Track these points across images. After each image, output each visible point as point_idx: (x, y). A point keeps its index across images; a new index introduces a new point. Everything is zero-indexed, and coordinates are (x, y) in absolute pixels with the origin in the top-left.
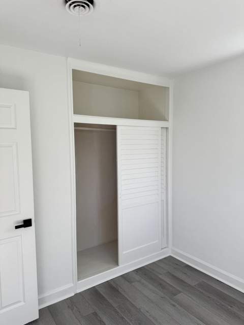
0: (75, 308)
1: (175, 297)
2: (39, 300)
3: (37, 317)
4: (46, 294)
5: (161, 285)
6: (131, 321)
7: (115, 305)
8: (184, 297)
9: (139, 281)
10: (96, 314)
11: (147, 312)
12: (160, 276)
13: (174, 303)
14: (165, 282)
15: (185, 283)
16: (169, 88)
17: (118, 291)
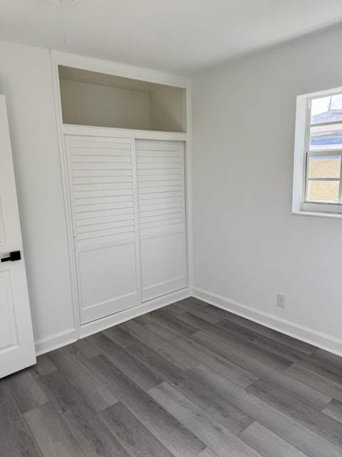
0: (78, 352)
1: (193, 335)
2: (35, 346)
3: (34, 362)
4: (44, 340)
5: (178, 325)
6: (141, 358)
7: (124, 347)
8: (202, 335)
9: (153, 323)
10: (103, 356)
11: (160, 350)
12: (177, 317)
13: (191, 341)
14: (183, 322)
15: (205, 321)
16: (185, 89)
17: (128, 334)
